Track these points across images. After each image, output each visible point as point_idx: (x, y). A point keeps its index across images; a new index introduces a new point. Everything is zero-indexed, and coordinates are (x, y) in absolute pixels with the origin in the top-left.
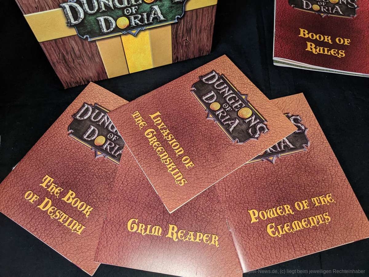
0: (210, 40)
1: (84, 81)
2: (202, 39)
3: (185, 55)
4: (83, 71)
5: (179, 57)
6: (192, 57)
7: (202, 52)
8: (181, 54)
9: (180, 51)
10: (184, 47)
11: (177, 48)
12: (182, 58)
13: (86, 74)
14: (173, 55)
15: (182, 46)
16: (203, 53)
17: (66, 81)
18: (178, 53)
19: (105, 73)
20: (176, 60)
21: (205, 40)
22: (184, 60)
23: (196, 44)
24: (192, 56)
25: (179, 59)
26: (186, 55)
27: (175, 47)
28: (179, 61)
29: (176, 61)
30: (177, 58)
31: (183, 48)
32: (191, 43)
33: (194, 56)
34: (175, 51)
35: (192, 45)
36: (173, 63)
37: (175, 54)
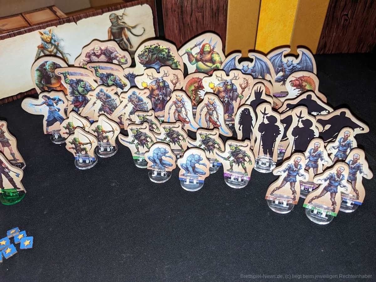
2: (369, 21)
3: (337, 45)
5: (328, 45)
7: (361, 45)
8: (332, 40)
9: (333, 34)
10: (340, 27)
12: (331, 48)
16: (362, 48)
18: (329, 37)
20: (321, 50)
22: (333, 53)
23: (358, 27)
24: (346, 48)
25: (327, 49)
27: (328, 24)
28: (325, 53)
30: (325, 46)
31: (339, 29)
32: (351, 24)
33: (349, 49)
34: (326, 32)
35: (352, 28)
36: (317, 53)
37: (325, 38)
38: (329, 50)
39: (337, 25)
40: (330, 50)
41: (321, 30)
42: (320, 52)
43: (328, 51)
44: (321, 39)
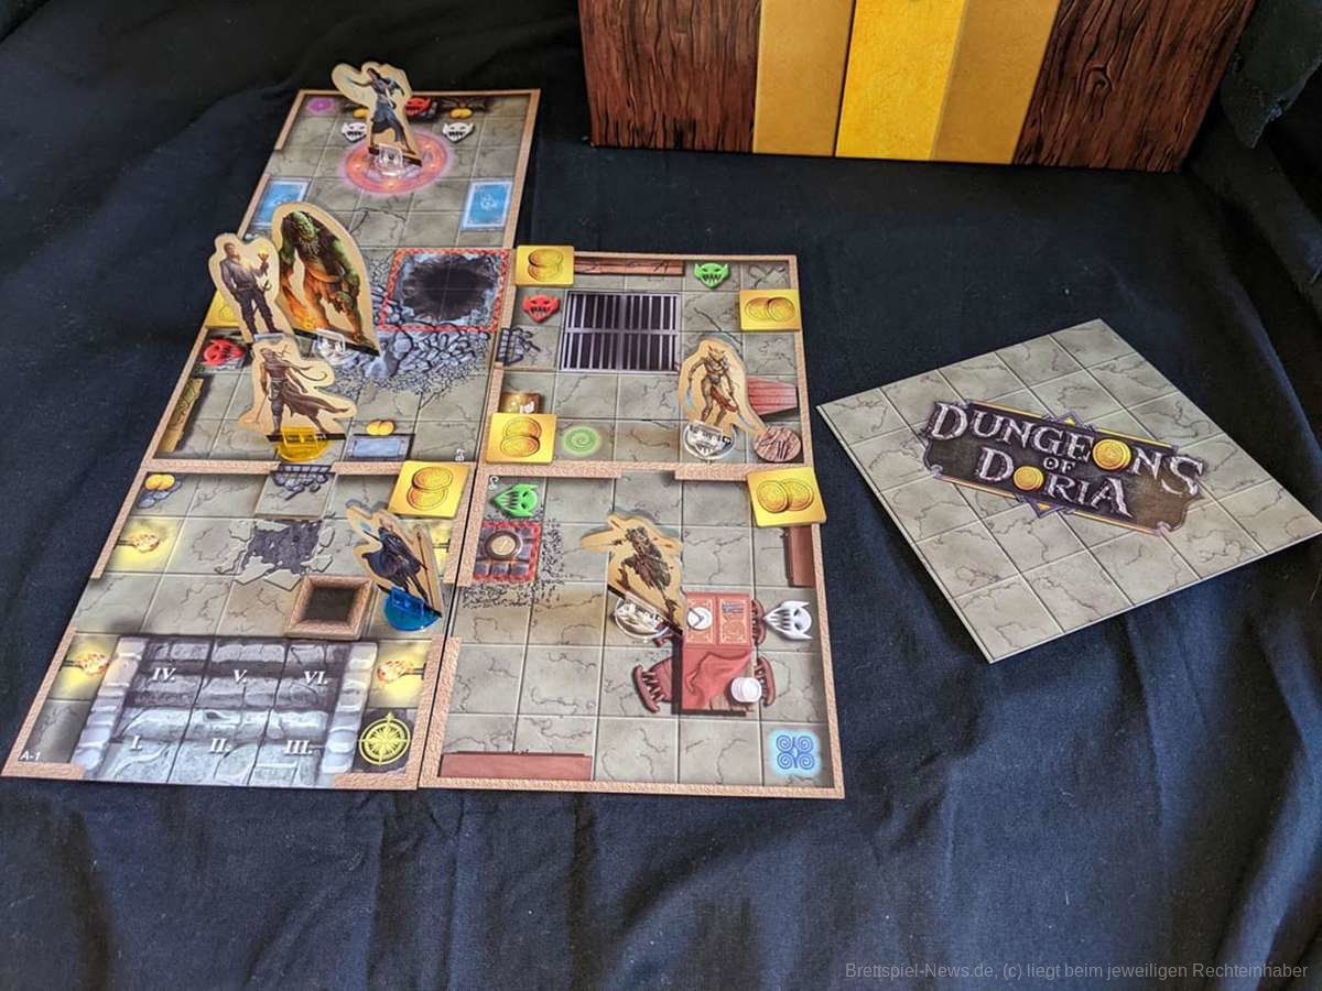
0: (1201, 105)
1: (665, 131)
2: (1166, 91)
3: (1074, 144)
4: (678, 88)
5: (1048, 143)
6: (1098, 160)
7: (1146, 151)
8: (1061, 131)
9: (1062, 116)
10: (1084, 100)
11: (1053, 94)
12: (1057, 153)
13: (683, 104)
14: (1029, 123)
15: (1077, 95)
16: (1148, 158)
17: (607, 113)
18: (1051, 123)
19: (748, 125)
20: (1029, 153)
21: (1179, 99)
22: (1062, 163)
23: (1134, 103)
24: (1100, 156)
25: (1044, 155)
26: (1078, 144)
27: (1046, 89)
28: (1040, 162)
29: (1028, 162)
30: (1039, 144)
31: (1080, 104)
32: (1116, 93)
33: (1109, 160)
34: (1042, 110)
35: (1119, 105)
36: (1016, 162)
37: (1038, 123)
38: (1051, 155)
39: (1073, 95)
40: (1053, 157)
41: (1027, 104)
42: (1025, 159)
43: (1047, 158)
44: (1027, 127)
